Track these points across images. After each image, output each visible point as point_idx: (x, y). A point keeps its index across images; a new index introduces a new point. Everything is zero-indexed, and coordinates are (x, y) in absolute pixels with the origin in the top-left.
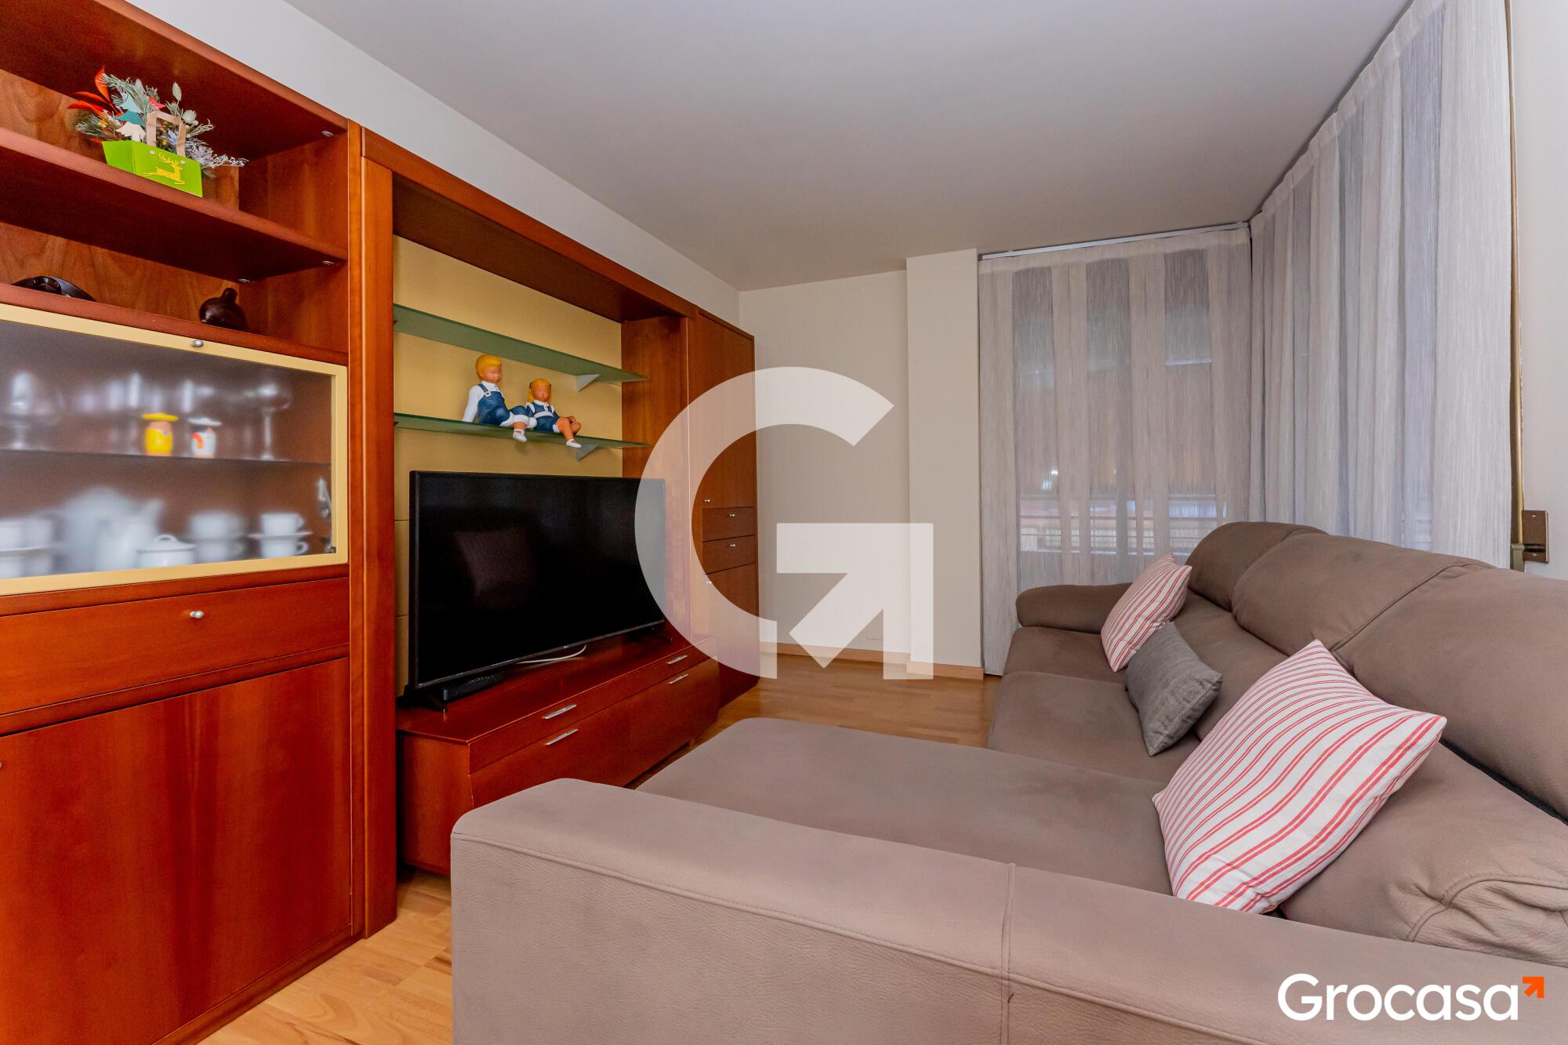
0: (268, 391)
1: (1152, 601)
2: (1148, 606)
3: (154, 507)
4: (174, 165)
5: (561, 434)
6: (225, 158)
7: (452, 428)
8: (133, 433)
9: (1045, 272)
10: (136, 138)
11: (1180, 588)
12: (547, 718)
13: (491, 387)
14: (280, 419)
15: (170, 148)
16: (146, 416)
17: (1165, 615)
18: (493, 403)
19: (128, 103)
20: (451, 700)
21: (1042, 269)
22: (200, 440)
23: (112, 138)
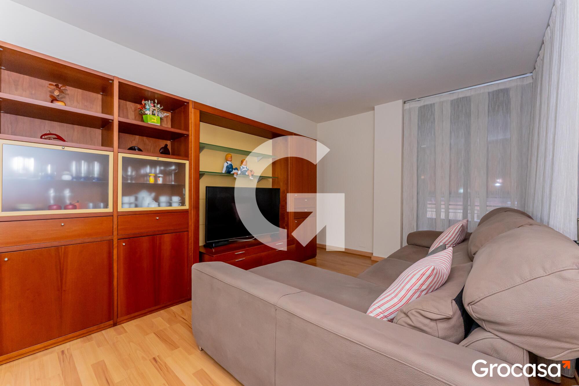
0: (173, 168)
1: (446, 237)
2: (445, 238)
3: (153, 195)
4: (155, 118)
5: (248, 175)
6: (165, 114)
7: (220, 174)
8: (146, 178)
9: (432, 105)
10: (148, 114)
11: (458, 232)
12: (236, 254)
13: (229, 163)
14: (176, 174)
15: (154, 115)
16: (150, 175)
17: (451, 242)
18: (230, 167)
19: (147, 107)
20: (215, 247)
21: (431, 104)
22: (159, 180)
23: (145, 115)
